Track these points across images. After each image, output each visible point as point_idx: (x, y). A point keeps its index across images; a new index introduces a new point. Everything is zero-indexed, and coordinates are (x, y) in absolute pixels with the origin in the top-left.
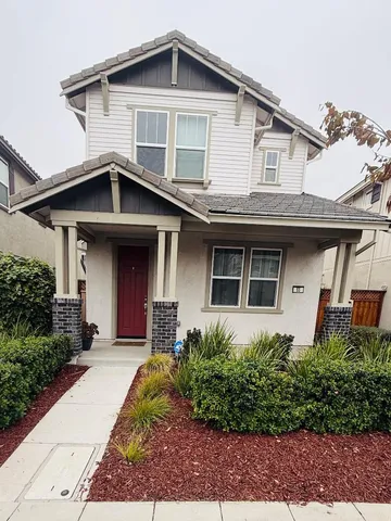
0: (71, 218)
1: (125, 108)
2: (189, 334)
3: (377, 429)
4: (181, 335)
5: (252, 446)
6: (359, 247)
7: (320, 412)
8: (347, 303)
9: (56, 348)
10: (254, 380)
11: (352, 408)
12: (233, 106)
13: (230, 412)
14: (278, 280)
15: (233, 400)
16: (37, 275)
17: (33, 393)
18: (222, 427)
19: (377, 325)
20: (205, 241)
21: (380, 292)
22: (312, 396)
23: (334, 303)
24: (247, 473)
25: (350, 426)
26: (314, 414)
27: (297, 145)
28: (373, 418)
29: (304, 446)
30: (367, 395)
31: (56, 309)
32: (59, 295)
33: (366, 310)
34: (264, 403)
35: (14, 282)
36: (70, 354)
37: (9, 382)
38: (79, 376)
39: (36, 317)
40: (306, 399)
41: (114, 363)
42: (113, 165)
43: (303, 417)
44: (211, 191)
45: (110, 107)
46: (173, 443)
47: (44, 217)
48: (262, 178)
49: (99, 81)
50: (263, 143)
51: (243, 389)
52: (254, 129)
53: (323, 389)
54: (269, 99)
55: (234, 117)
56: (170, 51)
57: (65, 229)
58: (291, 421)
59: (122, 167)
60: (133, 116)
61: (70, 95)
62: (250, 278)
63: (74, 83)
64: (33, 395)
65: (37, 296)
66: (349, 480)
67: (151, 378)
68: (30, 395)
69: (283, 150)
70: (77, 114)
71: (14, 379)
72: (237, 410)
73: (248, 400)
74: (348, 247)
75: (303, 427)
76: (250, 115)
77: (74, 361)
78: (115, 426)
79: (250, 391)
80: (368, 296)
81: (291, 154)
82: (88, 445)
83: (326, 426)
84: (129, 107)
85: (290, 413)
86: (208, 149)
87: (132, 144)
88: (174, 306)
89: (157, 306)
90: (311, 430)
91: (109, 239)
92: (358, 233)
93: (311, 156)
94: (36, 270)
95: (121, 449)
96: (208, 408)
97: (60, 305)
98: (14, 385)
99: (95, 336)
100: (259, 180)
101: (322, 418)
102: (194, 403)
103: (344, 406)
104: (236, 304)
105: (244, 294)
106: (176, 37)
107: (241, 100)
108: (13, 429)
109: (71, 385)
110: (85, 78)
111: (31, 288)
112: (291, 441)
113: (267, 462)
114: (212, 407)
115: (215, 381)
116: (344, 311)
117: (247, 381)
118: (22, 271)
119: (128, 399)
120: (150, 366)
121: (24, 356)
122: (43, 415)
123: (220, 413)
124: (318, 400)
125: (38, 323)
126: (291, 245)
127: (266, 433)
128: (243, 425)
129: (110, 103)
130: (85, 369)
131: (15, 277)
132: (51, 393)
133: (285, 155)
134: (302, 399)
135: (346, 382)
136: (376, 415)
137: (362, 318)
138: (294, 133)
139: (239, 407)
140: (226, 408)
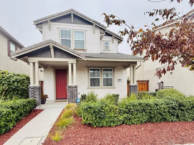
0: (36, 60)
1: (56, 29)
2: (82, 96)
3: (149, 122)
4: (79, 97)
5: (104, 131)
6: (137, 67)
7: (128, 117)
8: (136, 83)
9: (29, 103)
10: (103, 108)
11: (139, 115)
12: (92, 29)
13: (96, 120)
14: (113, 78)
15: (96, 115)
16: (24, 79)
17: (18, 119)
18: (93, 126)
19: (148, 91)
20: (86, 67)
21: (147, 81)
22: (126, 112)
23: (131, 84)
24: (103, 141)
25: (140, 121)
26: (127, 118)
27: (114, 40)
28: (147, 118)
29: (124, 129)
30: (144, 110)
31: (30, 90)
32: (32, 85)
33: (144, 86)
34: (108, 116)
35: (14, 82)
36: (36, 105)
37: (5, 115)
38: (39, 113)
39: (23, 93)
40: (124, 113)
41: (54, 108)
42: (51, 43)
43: (123, 120)
44: (87, 52)
45: (51, 28)
46: (74, 133)
47: (26, 60)
48: (104, 49)
49: (47, 21)
50: (103, 39)
51: (99, 111)
52: (100, 35)
53: (129, 110)
54: (103, 27)
55: (93, 32)
56: (70, 14)
57: (34, 63)
58: (119, 121)
59: (54, 44)
60: (59, 31)
61: (37, 25)
62: (103, 78)
63: (38, 21)
64: (18, 120)
65: (23, 86)
66: (141, 140)
67: (67, 111)
68: (16, 121)
69: (110, 41)
70: (40, 30)
71: (8, 114)
72: (98, 119)
73: (102, 115)
74: (133, 67)
75: (123, 123)
76: (98, 31)
77: (37, 108)
78: (51, 129)
79: (102, 112)
80: (144, 82)
81: (113, 42)
82: (38, 137)
83: (131, 122)
84: (58, 28)
85: (118, 119)
86: (85, 40)
87: (59, 39)
88: (76, 87)
89: (69, 87)
90: (126, 124)
91: (52, 67)
92: (136, 63)
93: (119, 43)
94: (24, 78)
95: (52, 137)
96: (87, 119)
97: (32, 88)
98: (8, 116)
99: (47, 99)
100: (103, 49)
101: (130, 119)
102: (82, 118)
103: (137, 115)
104: (99, 86)
105: (101, 83)
106: (72, 10)
107: (94, 27)
108: (7, 134)
109: (35, 116)
110: (42, 20)
111: (21, 84)
112: (119, 128)
113: (110, 136)
114: (89, 119)
115: (89, 109)
116: (135, 86)
117: (101, 108)
118: (18, 78)
119: (58, 119)
120: (68, 108)
121: (14, 106)
122: (21, 128)
123: (92, 120)
124: (128, 113)
125: (24, 96)
126: (116, 67)
127: (110, 126)
128: (101, 124)
129: (51, 27)
130: (42, 110)
131: (14, 80)
132: (26, 119)
133: (111, 43)
134: (122, 114)
135: (136, 107)
136: (148, 117)
137: (143, 89)
138: (113, 36)
139: (99, 118)
140: (94, 119)
